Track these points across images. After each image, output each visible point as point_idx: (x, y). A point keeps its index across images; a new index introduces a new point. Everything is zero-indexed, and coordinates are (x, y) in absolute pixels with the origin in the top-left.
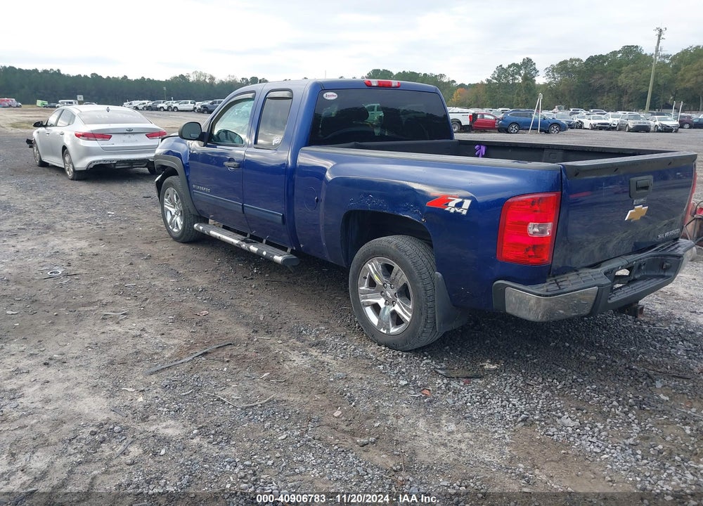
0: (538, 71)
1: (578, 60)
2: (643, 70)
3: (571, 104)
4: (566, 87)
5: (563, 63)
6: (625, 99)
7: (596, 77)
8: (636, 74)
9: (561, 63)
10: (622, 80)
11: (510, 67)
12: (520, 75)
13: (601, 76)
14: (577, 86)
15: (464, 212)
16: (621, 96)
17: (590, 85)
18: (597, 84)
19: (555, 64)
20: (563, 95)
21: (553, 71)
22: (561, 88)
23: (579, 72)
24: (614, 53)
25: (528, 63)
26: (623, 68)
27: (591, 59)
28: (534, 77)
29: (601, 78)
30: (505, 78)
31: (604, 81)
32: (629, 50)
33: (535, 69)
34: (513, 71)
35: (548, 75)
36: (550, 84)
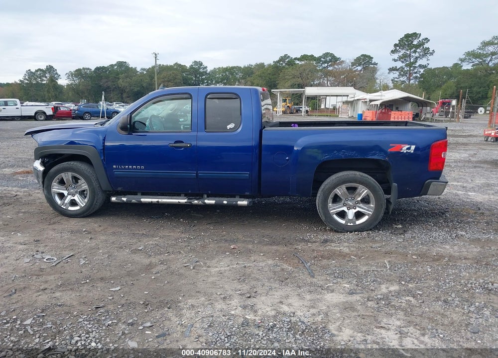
0: (60, 75)
1: (88, 69)
2: (132, 77)
3: (90, 99)
4: (84, 87)
5: (79, 71)
6: (125, 95)
7: (104, 81)
8: (128, 80)
9: (77, 70)
10: (121, 83)
11: (37, 71)
12: (46, 77)
13: (107, 80)
14: (92, 86)
15: (412, 152)
16: (122, 94)
17: (100, 86)
18: (105, 85)
19: (72, 71)
20: (83, 92)
21: (72, 76)
22: (81, 87)
23: (91, 77)
24: (112, 66)
25: (50, 69)
26: (120, 75)
27: (97, 69)
28: (57, 79)
29: (107, 82)
30: (35, 79)
31: (110, 84)
32: (121, 64)
33: (57, 73)
34: (40, 74)
35: (69, 78)
36: (72, 84)
